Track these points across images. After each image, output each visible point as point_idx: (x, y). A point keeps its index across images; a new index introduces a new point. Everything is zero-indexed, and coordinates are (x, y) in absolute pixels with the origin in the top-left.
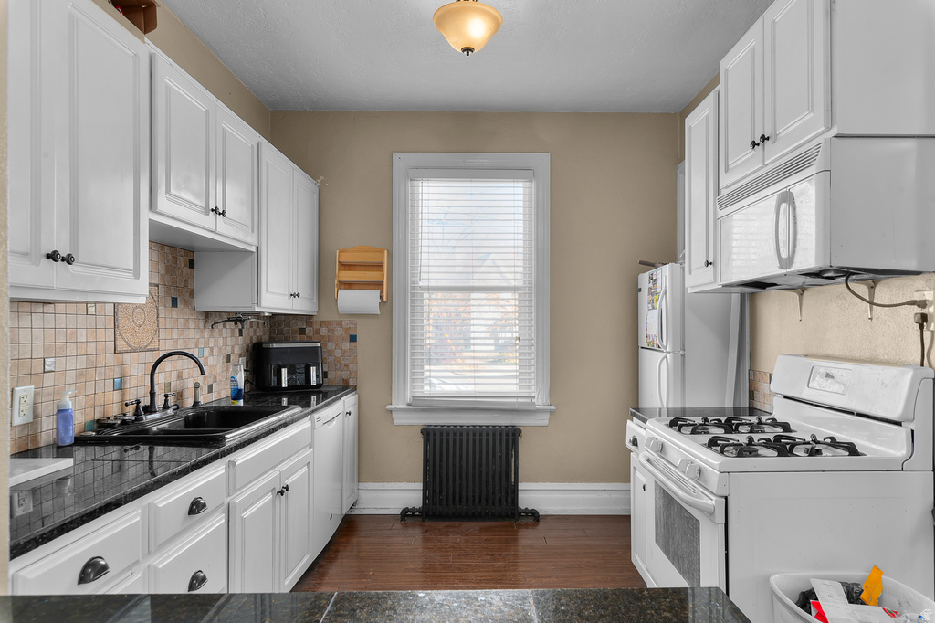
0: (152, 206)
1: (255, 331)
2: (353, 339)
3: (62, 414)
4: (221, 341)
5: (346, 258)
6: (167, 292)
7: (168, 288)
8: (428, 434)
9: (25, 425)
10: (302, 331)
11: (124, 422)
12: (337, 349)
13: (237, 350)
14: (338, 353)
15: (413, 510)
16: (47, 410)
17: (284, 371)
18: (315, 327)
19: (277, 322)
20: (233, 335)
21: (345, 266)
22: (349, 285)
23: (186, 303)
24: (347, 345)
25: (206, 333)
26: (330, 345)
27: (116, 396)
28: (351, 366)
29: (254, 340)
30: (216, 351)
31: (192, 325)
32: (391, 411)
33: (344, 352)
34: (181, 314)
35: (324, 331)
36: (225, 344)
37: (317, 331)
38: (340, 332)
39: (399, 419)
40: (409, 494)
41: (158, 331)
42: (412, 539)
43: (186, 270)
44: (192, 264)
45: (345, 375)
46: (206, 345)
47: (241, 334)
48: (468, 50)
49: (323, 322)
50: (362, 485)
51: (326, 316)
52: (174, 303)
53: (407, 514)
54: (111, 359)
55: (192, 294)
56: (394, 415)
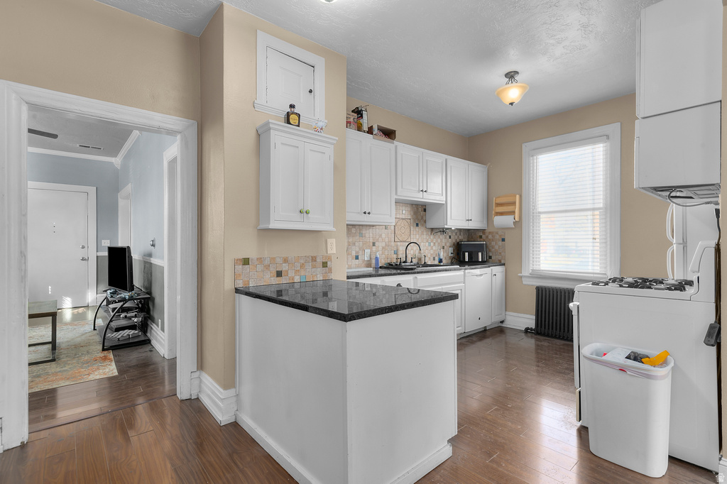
0: (396, 194)
1: (458, 237)
2: (503, 240)
3: (377, 259)
4: (439, 240)
5: (499, 201)
6: (414, 221)
7: (414, 220)
8: (538, 290)
9: (368, 261)
10: (481, 237)
11: (396, 265)
12: (496, 245)
13: (448, 244)
14: (497, 247)
15: (531, 329)
16: (373, 257)
17: (467, 254)
18: (487, 234)
19: (469, 232)
20: (446, 238)
21: (498, 205)
22: (501, 214)
23: (423, 225)
24: (500, 243)
25: (432, 237)
26: (493, 243)
27: (395, 256)
28: (502, 254)
29: (458, 241)
30: (436, 244)
31: (425, 233)
32: (521, 277)
33: (499, 247)
34: (420, 229)
35: (490, 237)
36: (441, 241)
37: (487, 237)
38: (497, 237)
39: (525, 281)
40: (529, 321)
41: (410, 235)
42: (530, 343)
43: (422, 213)
44: (425, 210)
45: (500, 258)
46: (432, 241)
47: (450, 238)
48: (512, 104)
49: (490, 232)
50: (507, 313)
51: (491, 230)
52: (417, 225)
53: (527, 331)
54: (393, 244)
55: (425, 222)
56: (523, 279)
